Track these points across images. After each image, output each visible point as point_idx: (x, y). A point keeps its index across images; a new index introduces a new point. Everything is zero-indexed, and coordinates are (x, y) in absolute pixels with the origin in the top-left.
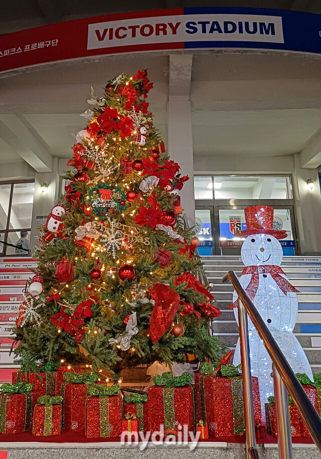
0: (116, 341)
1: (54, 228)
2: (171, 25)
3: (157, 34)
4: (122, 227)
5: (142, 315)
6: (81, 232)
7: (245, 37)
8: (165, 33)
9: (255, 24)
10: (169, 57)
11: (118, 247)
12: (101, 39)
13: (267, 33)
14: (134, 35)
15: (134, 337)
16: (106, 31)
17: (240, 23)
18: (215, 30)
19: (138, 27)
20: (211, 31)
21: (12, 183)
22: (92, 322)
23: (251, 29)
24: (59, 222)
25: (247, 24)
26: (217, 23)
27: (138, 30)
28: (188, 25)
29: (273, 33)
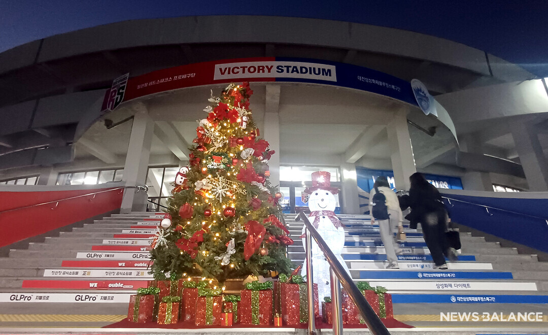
0: (220, 258)
1: (181, 182)
2: (267, 67)
3: (259, 72)
4: (228, 182)
5: (239, 242)
6: (198, 184)
7: (313, 77)
8: (263, 72)
9: (319, 69)
10: (265, 86)
11: (224, 195)
12: (223, 74)
13: (327, 75)
14: (244, 72)
15: (232, 256)
16: (226, 69)
17: (310, 68)
18: (295, 71)
19: (247, 67)
20: (292, 72)
21: (164, 167)
22: (204, 245)
23: (317, 72)
24: (184, 178)
25: (314, 69)
26: (296, 67)
27: (246, 69)
28: (278, 68)
29: (330, 75)
